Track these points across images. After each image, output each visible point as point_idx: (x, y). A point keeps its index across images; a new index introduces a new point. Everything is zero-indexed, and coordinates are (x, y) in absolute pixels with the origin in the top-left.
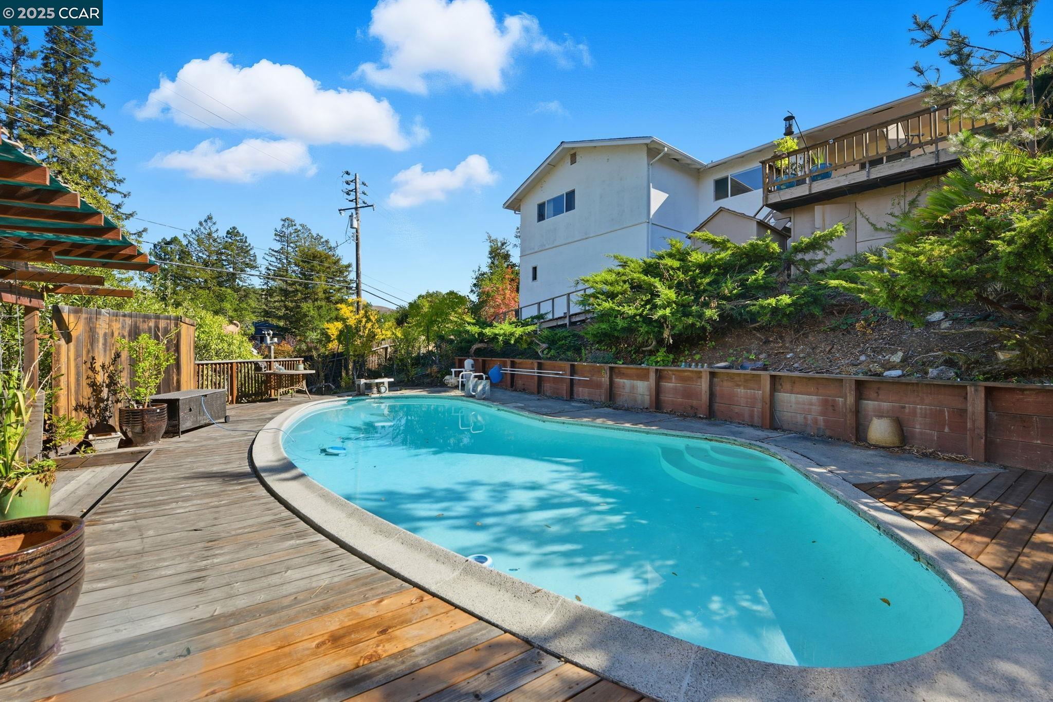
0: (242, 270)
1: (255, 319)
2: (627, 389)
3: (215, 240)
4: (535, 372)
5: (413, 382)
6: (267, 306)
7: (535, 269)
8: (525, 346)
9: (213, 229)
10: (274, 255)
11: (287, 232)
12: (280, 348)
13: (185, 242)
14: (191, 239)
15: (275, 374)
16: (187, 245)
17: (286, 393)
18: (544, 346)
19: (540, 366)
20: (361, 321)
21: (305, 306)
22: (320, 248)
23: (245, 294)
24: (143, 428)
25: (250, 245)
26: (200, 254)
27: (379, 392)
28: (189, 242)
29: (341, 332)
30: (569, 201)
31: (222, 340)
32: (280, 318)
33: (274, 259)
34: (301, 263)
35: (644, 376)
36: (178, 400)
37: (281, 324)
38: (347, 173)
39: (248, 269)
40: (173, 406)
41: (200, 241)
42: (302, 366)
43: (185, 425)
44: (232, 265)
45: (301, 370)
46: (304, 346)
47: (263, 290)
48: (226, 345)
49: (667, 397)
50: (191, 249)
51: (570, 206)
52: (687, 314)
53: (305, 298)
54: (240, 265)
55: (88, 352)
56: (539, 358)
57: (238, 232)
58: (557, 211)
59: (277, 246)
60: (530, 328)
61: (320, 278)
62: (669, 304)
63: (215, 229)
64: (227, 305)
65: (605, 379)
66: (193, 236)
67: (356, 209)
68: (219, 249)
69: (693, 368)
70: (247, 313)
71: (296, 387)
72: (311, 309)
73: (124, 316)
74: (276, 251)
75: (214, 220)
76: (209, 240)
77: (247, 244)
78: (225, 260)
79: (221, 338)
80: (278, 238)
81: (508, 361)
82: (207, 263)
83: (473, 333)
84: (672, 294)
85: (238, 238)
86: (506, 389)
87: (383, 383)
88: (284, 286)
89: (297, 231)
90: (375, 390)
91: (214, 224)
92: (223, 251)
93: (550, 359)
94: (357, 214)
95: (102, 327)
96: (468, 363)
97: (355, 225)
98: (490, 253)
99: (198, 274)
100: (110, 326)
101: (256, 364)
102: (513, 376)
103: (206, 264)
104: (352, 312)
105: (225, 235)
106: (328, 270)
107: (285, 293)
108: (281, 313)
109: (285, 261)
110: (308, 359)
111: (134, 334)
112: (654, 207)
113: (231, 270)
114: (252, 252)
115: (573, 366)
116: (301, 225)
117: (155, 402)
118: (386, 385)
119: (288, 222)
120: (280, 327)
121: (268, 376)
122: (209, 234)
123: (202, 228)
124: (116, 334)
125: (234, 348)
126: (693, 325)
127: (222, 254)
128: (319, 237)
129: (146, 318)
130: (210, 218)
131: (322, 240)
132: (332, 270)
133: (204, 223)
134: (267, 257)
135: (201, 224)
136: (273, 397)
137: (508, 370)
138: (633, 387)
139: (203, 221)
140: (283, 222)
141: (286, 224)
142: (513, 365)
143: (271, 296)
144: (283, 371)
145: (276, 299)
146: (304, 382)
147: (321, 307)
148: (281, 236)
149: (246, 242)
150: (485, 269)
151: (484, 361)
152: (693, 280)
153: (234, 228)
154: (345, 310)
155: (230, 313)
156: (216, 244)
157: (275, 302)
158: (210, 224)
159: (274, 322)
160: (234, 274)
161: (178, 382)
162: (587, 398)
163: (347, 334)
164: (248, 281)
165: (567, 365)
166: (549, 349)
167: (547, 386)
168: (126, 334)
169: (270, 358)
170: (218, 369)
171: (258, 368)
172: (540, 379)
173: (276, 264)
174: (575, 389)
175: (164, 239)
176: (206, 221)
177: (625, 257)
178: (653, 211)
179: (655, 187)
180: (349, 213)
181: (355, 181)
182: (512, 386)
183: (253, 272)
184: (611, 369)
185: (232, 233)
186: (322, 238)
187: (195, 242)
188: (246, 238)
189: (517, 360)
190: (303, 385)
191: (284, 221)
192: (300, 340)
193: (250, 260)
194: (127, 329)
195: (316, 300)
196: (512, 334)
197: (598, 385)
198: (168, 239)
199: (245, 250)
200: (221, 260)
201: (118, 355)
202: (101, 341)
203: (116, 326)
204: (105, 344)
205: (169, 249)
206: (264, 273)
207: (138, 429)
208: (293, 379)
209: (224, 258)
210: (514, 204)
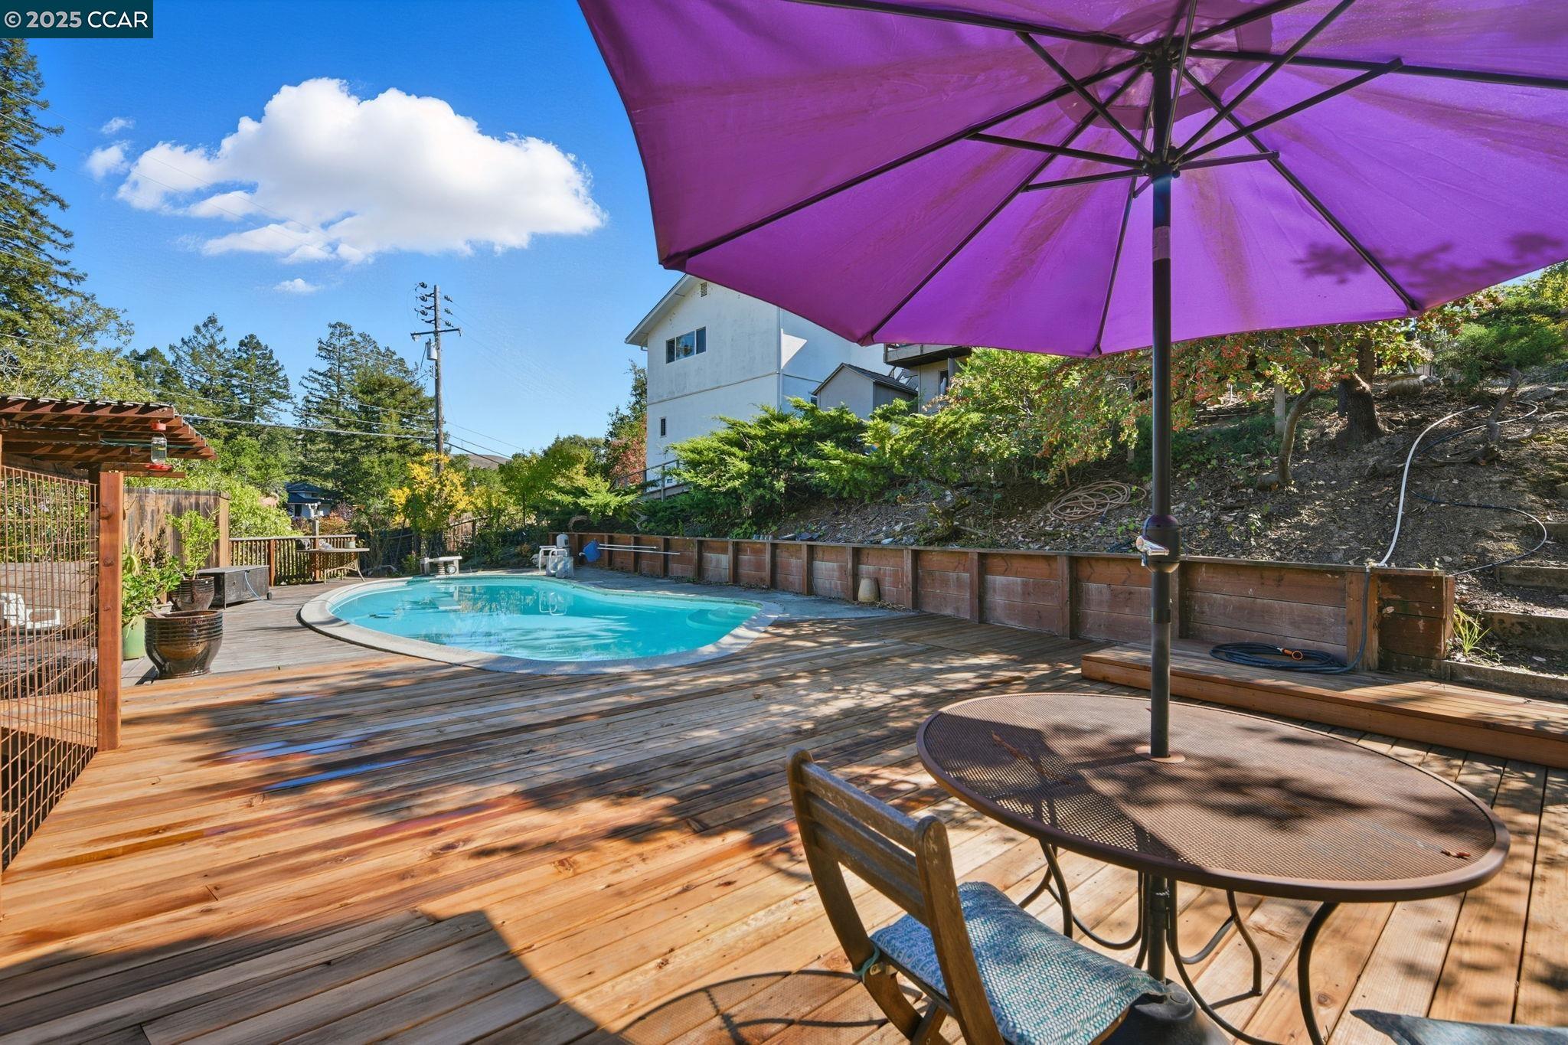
0: (266, 402)
1: (287, 479)
2: (714, 564)
3: (220, 356)
4: (631, 548)
5: (497, 562)
6: (305, 456)
7: (663, 421)
8: (624, 518)
9: (218, 339)
10: (317, 380)
11: (338, 344)
12: (328, 522)
13: (170, 357)
14: (181, 353)
15: (321, 553)
16: (174, 363)
17: (334, 576)
18: (643, 518)
19: (637, 541)
20: (434, 488)
21: (366, 461)
22: (390, 373)
23: (271, 440)
24: (193, 598)
25: (277, 362)
26: (196, 377)
27: (447, 572)
28: (178, 358)
29: (408, 501)
30: (699, 341)
31: (254, 514)
32: (326, 477)
33: (318, 386)
34: (360, 395)
35: (724, 551)
36: (223, 574)
37: (330, 485)
38: (423, 285)
39: (275, 401)
40: (219, 578)
41: (195, 357)
42: (353, 544)
43: (230, 597)
44: (248, 394)
45: (352, 547)
46: (364, 520)
47: (298, 432)
48: (259, 521)
49: (745, 571)
50: (182, 371)
51: (701, 348)
52: (759, 485)
53: (366, 447)
54: (262, 395)
55: (139, 528)
56: (637, 531)
57: (258, 343)
58: (688, 352)
59: (323, 366)
60: (629, 499)
61: (389, 417)
62: (740, 475)
63: (221, 338)
64: (246, 461)
65: (694, 553)
66: (185, 348)
67: (436, 333)
68: (228, 370)
69: (761, 540)
70: (276, 472)
71: (347, 568)
72: (376, 465)
73: (169, 493)
74: (320, 374)
75: (219, 324)
76: (210, 355)
77: (273, 362)
78: (237, 387)
79: (253, 512)
80: (323, 354)
81: (606, 535)
82: (208, 390)
83: (565, 503)
84: (745, 466)
85: (258, 353)
86: (602, 568)
87: (451, 562)
88: (334, 429)
89: (353, 343)
90: (442, 570)
91: (220, 329)
92: (234, 372)
93: (646, 533)
94: (436, 340)
95: (150, 504)
96: (561, 538)
97: (434, 355)
98: (635, 388)
99: (191, 408)
100: (156, 503)
101: (298, 541)
102: (610, 553)
103: (205, 392)
104: (427, 473)
105: (237, 347)
106: (403, 405)
107: (336, 440)
108: (328, 469)
109: (335, 389)
110: (362, 535)
111: (178, 511)
112: (786, 357)
113: (247, 401)
114: (281, 374)
115: (667, 541)
116: (361, 335)
117: (202, 575)
118: (456, 564)
119: (340, 329)
120: (327, 491)
121: (312, 555)
122: (212, 347)
123: (199, 336)
124: (161, 512)
125: (267, 523)
126: (762, 497)
127: (232, 376)
128: (390, 353)
129: (188, 494)
130: (212, 321)
131: (395, 357)
132: (410, 404)
133: (203, 330)
134: (305, 383)
135: (197, 329)
136: (318, 579)
137: (606, 546)
138: (718, 561)
139: (201, 325)
140: (331, 330)
141: (337, 332)
142: (611, 540)
143: (312, 441)
144: (331, 549)
145: (321, 446)
146: (356, 561)
147: (391, 461)
148: (327, 350)
149: (271, 358)
150: (627, 412)
151: (581, 536)
152: (775, 449)
153: (252, 337)
154: (417, 471)
155: (252, 472)
156: (222, 362)
157: (319, 451)
158: (212, 331)
159: (318, 483)
160: (251, 409)
161: (217, 558)
162: (680, 575)
163: (414, 505)
164: (276, 420)
165: (660, 539)
166: (648, 521)
167: (644, 564)
168: (170, 510)
169: (314, 534)
170: (252, 547)
171: (300, 546)
172: (637, 556)
173: (321, 393)
174: (670, 566)
175: (135, 351)
176: (205, 325)
177: (732, 418)
178: (784, 362)
179: (787, 333)
180: (426, 338)
181: (434, 295)
182: (610, 564)
183: (283, 405)
184: (700, 543)
185: (249, 344)
186: (394, 353)
187: (188, 358)
188: (271, 351)
189: (616, 535)
190: (355, 566)
191: (334, 327)
192: (359, 510)
193: (279, 387)
194: (171, 506)
195: (384, 450)
196: (607, 505)
197: (689, 561)
198: (142, 352)
199: (269, 370)
200: (229, 387)
201: (163, 531)
202: (149, 517)
203: (162, 503)
204: (152, 521)
205: (143, 368)
206: (300, 406)
207: (187, 599)
208: (342, 559)
209: (235, 382)
210: (640, 337)
